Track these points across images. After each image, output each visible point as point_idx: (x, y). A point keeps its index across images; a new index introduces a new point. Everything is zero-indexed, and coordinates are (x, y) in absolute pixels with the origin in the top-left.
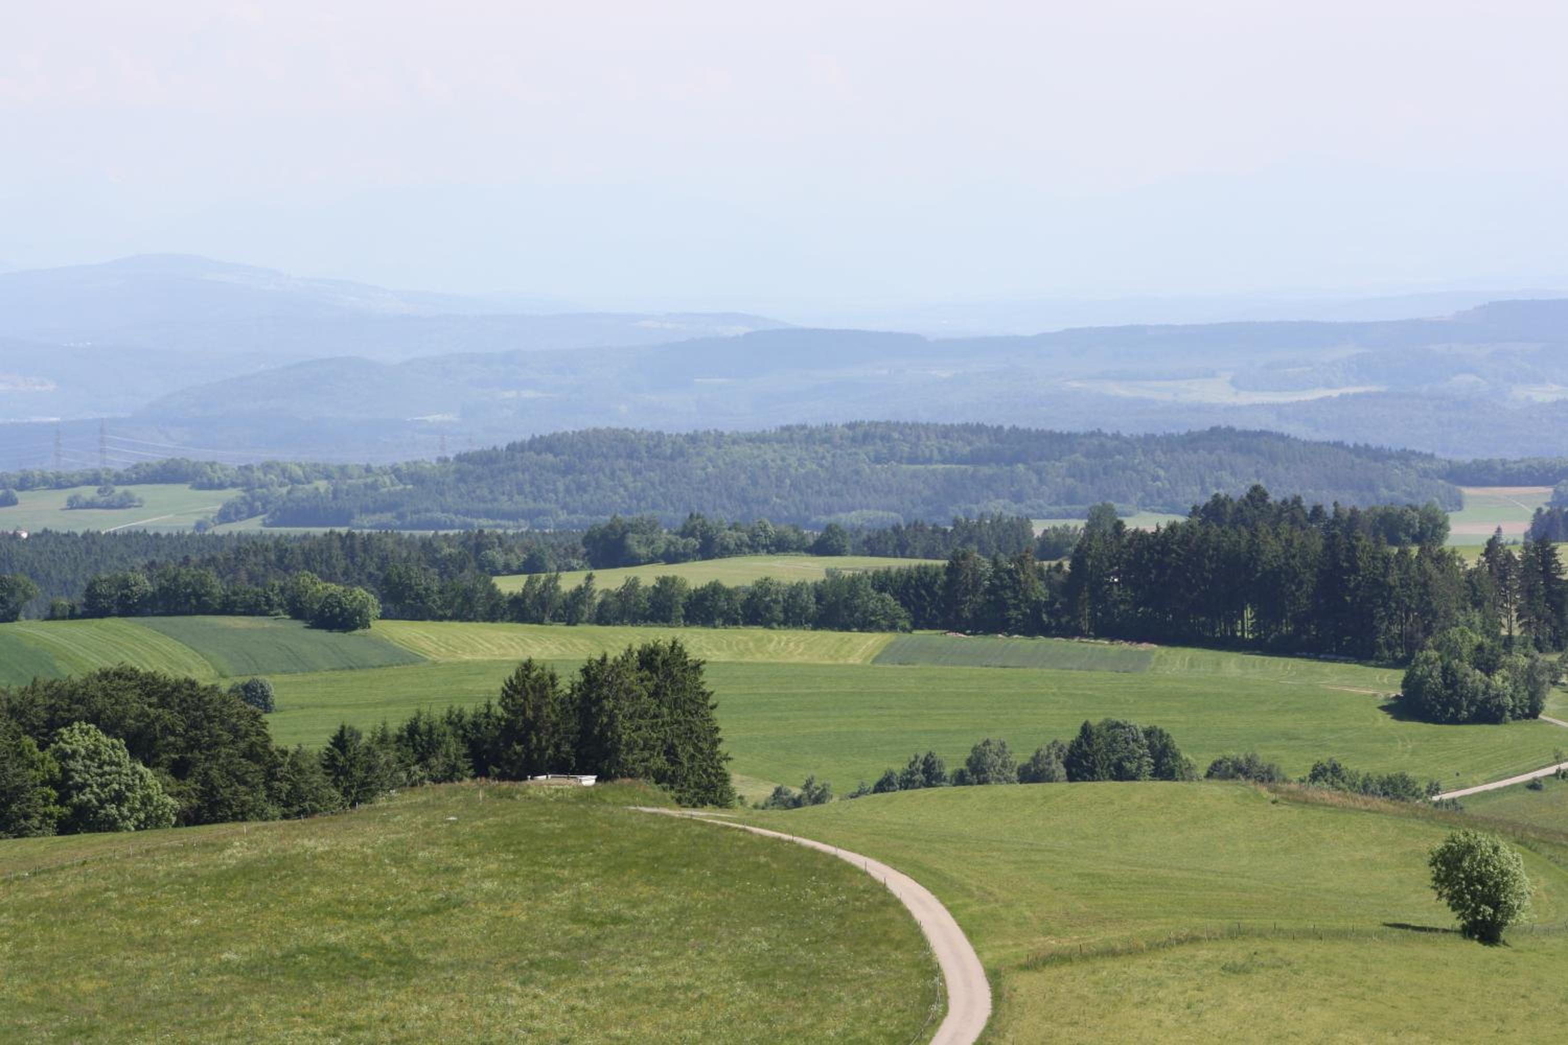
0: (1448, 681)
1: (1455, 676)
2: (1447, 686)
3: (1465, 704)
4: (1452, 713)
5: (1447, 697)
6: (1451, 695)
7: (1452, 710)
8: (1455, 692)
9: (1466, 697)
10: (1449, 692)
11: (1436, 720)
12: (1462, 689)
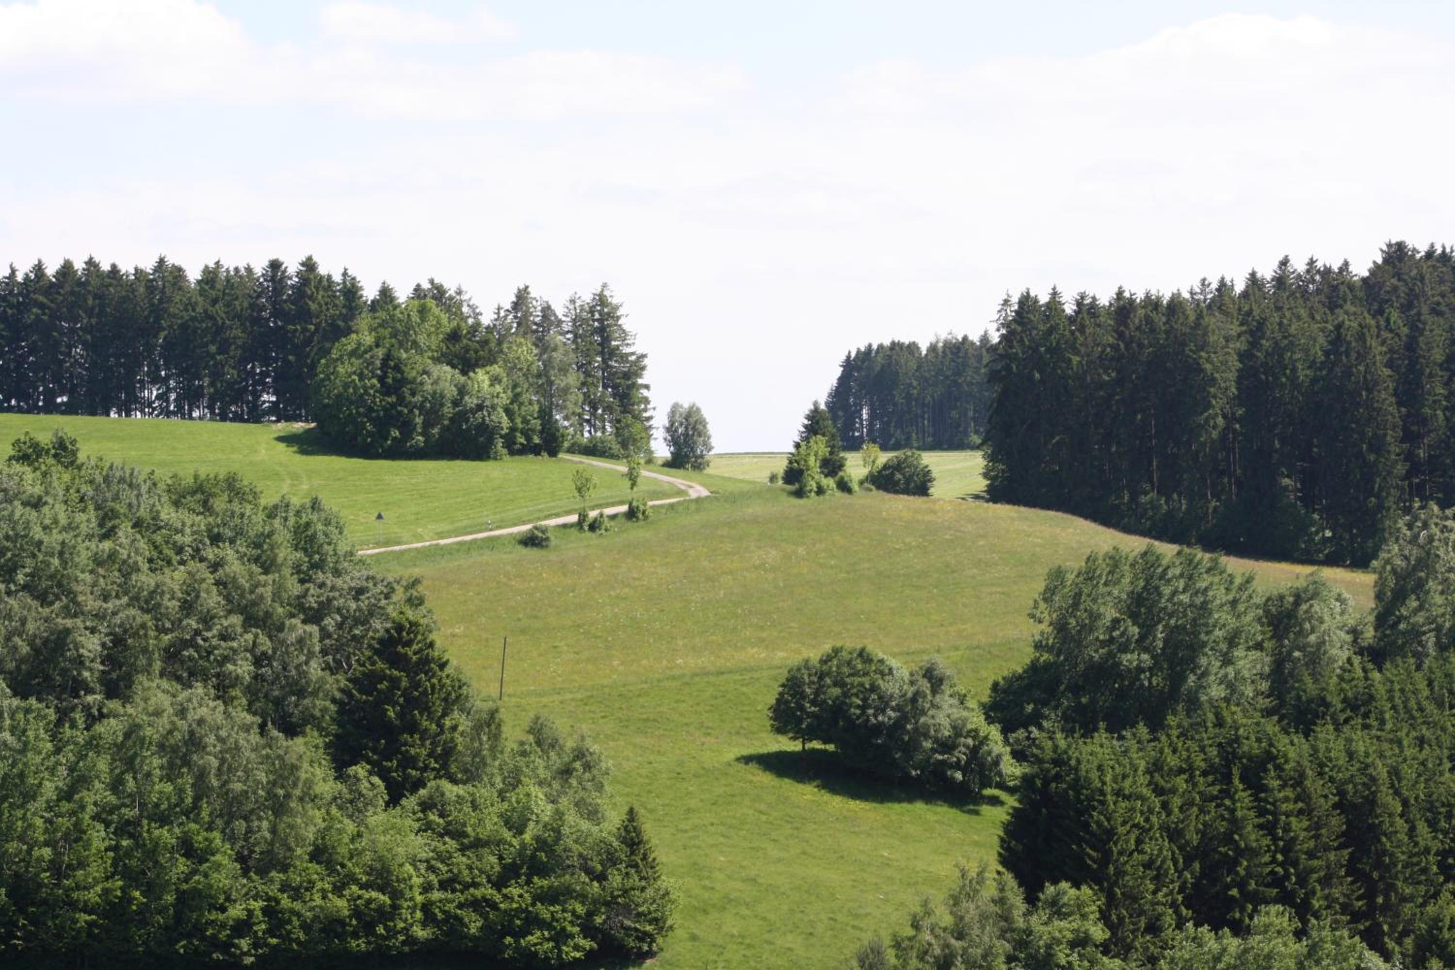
0: (390, 381)
1: (402, 372)
2: (386, 390)
3: (419, 420)
4: (394, 439)
5: (385, 409)
6: (393, 406)
7: (395, 433)
8: (401, 400)
9: (421, 408)
10: (392, 399)
11: (367, 452)
12: (413, 394)
